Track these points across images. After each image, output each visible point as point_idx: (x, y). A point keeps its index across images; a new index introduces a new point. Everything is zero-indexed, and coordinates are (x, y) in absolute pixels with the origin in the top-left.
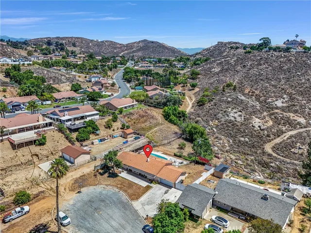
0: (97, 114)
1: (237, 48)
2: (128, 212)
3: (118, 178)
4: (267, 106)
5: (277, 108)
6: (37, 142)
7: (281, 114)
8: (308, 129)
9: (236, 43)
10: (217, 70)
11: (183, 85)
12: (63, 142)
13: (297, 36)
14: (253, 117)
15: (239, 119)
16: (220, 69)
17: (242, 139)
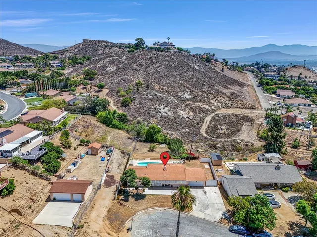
0: (39, 134)
1: (112, 47)
2: (199, 224)
3: (147, 197)
4: (179, 99)
5: (188, 100)
6: (5, 190)
7: (194, 104)
8: (217, 113)
9: (106, 42)
10: (113, 69)
11: (83, 86)
12: (33, 180)
13: (169, 38)
14: (178, 110)
15: (169, 113)
16: (115, 68)
17: (184, 130)
